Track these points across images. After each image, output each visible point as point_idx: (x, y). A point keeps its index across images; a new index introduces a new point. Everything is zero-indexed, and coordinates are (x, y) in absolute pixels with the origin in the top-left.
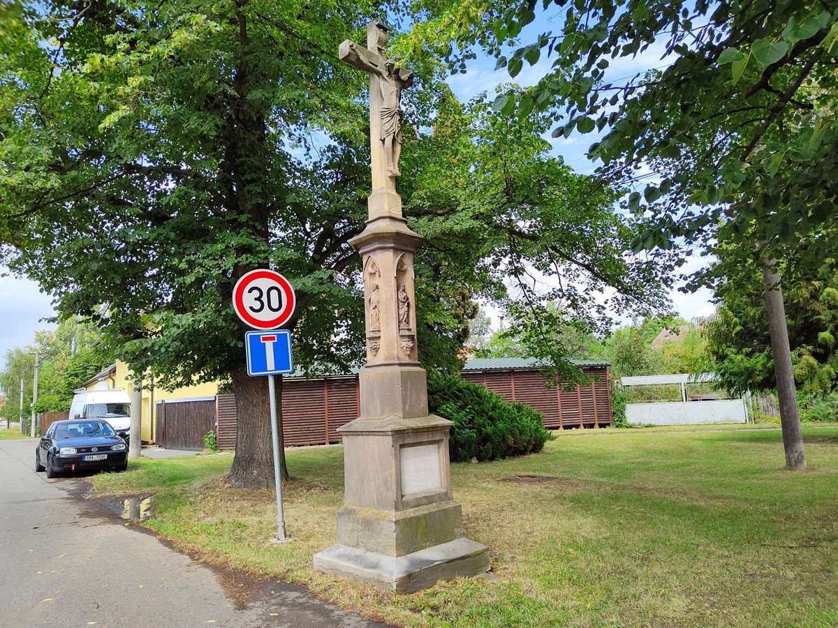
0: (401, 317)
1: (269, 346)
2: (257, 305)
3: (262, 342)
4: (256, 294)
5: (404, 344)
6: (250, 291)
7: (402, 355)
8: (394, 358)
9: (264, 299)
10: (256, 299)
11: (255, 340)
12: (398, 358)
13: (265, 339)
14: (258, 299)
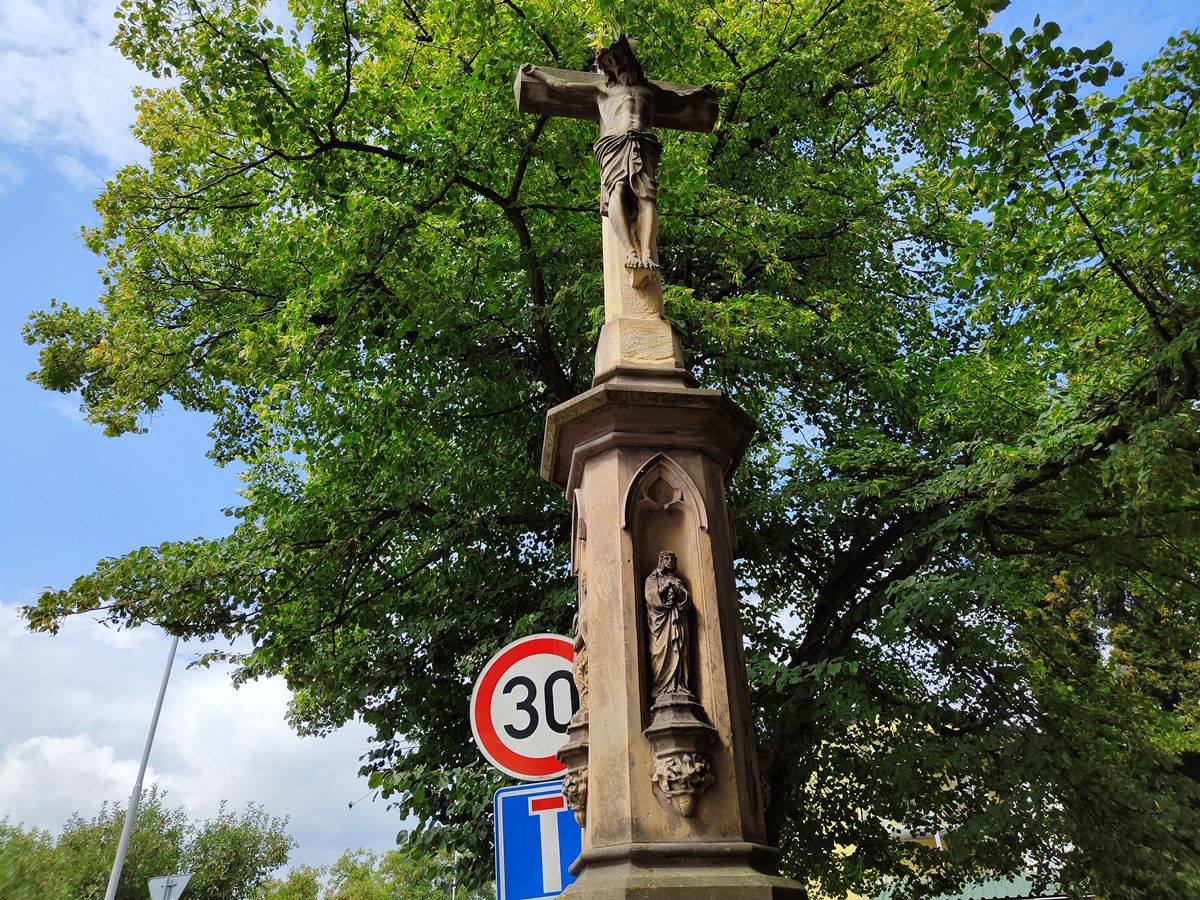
0: (659, 665)
1: (548, 821)
2: (522, 720)
3: (531, 813)
4: (520, 693)
5: (662, 767)
6: (508, 689)
7: (656, 817)
8: (621, 832)
9: (539, 704)
10: (520, 706)
11: (516, 806)
12: (637, 829)
13: (538, 805)
14: (526, 706)
